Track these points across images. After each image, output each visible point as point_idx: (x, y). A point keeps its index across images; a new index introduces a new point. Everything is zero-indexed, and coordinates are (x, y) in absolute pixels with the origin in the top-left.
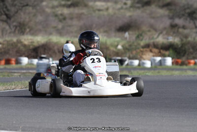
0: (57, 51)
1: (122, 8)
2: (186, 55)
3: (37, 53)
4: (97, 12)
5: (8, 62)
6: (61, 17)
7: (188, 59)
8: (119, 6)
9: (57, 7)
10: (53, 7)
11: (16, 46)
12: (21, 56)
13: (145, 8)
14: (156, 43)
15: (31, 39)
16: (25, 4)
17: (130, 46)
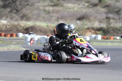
0: (39, 30)
1: (82, 7)
2: (109, 34)
3: (28, 31)
4: (68, 9)
5: (12, 35)
6: (48, 12)
7: (110, 36)
8: (80, 6)
9: (46, 6)
10: (44, 6)
11: (17, 27)
12: (19, 32)
13: (94, 7)
14: (93, 27)
15: (25, 24)
16: (27, 4)
17: (79, 28)
